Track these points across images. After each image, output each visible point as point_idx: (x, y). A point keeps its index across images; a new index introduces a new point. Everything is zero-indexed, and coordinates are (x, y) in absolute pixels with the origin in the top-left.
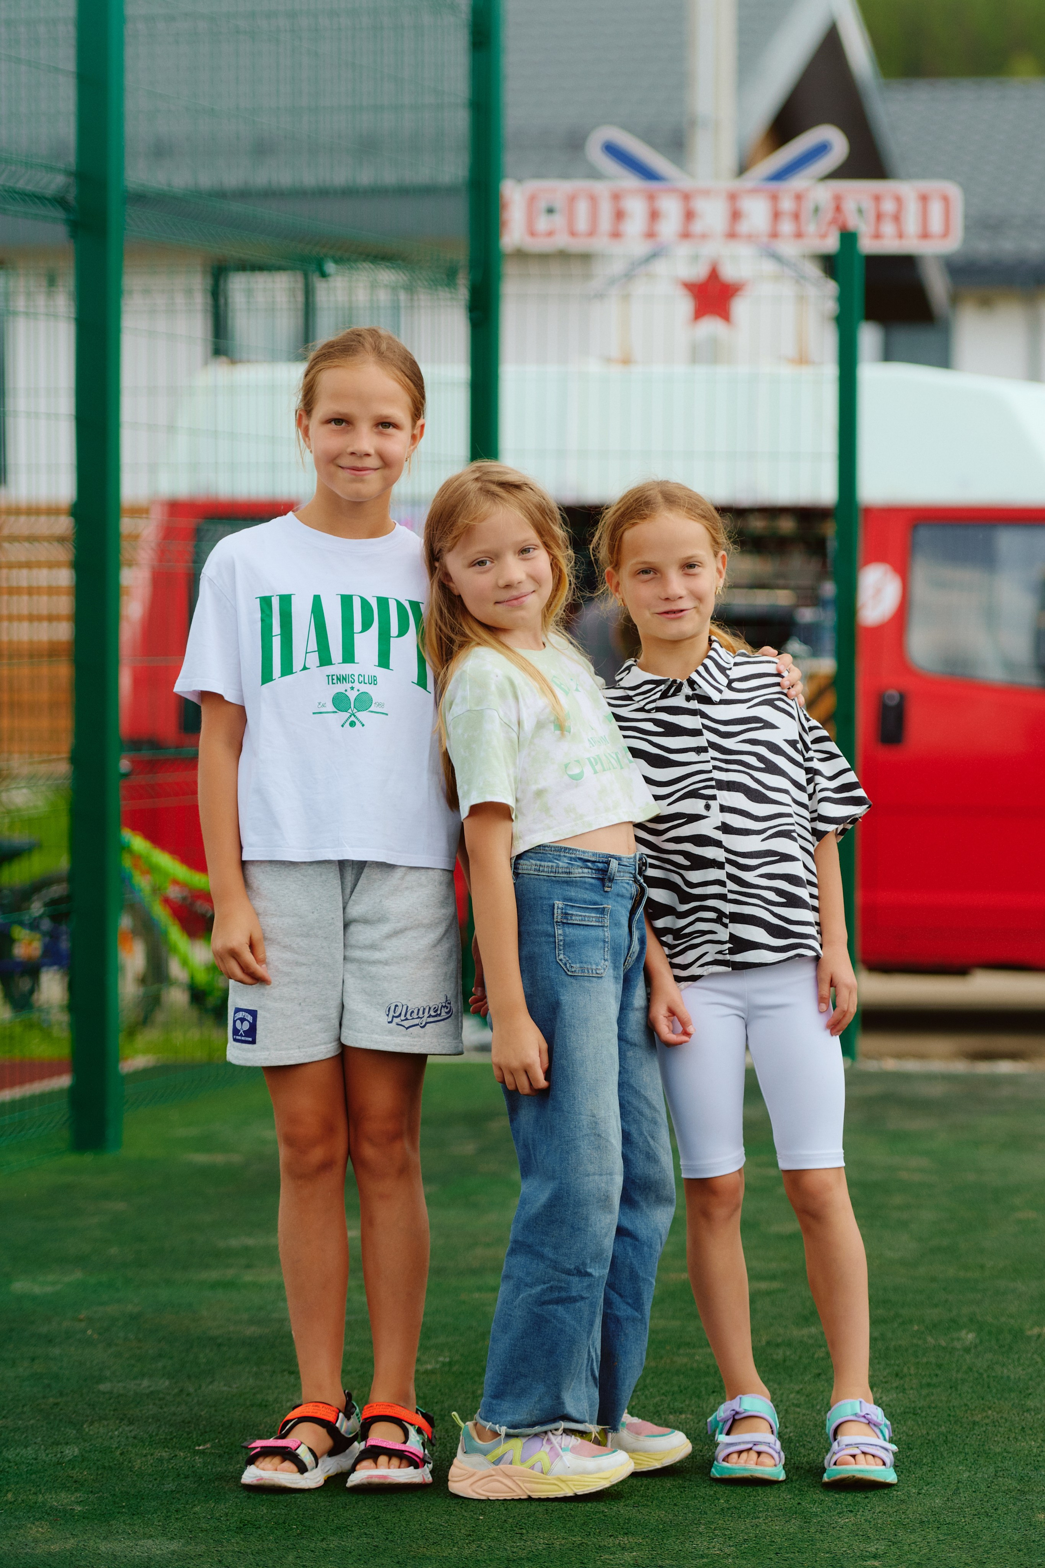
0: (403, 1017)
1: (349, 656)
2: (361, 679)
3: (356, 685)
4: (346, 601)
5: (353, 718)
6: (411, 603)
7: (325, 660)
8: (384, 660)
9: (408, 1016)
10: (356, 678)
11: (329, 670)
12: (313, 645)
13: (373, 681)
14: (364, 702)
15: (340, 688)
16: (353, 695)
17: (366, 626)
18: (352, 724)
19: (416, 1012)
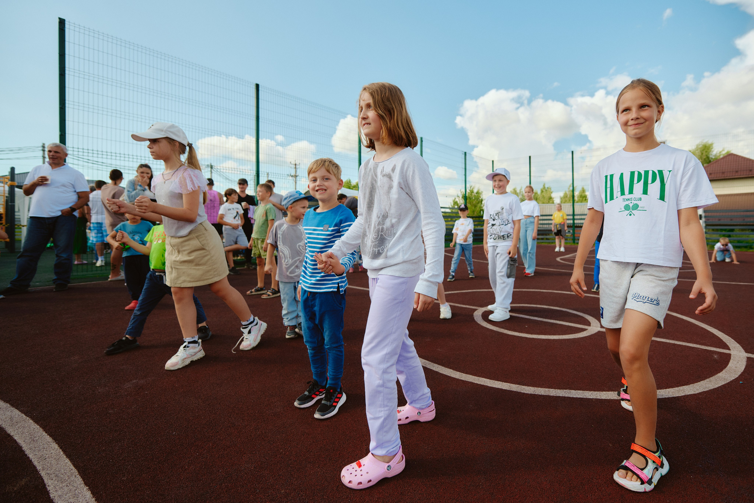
0: (637, 298)
1: (631, 192)
2: (635, 199)
3: (633, 201)
4: (632, 174)
5: (631, 213)
6: (659, 171)
7: (623, 193)
8: (645, 192)
9: (639, 298)
10: (633, 199)
11: (623, 197)
12: (619, 189)
13: (640, 199)
14: (636, 207)
15: (627, 203)
16: (631, 205)
17: (639, 181)
18: (630, 215)
19: (642, 297)
